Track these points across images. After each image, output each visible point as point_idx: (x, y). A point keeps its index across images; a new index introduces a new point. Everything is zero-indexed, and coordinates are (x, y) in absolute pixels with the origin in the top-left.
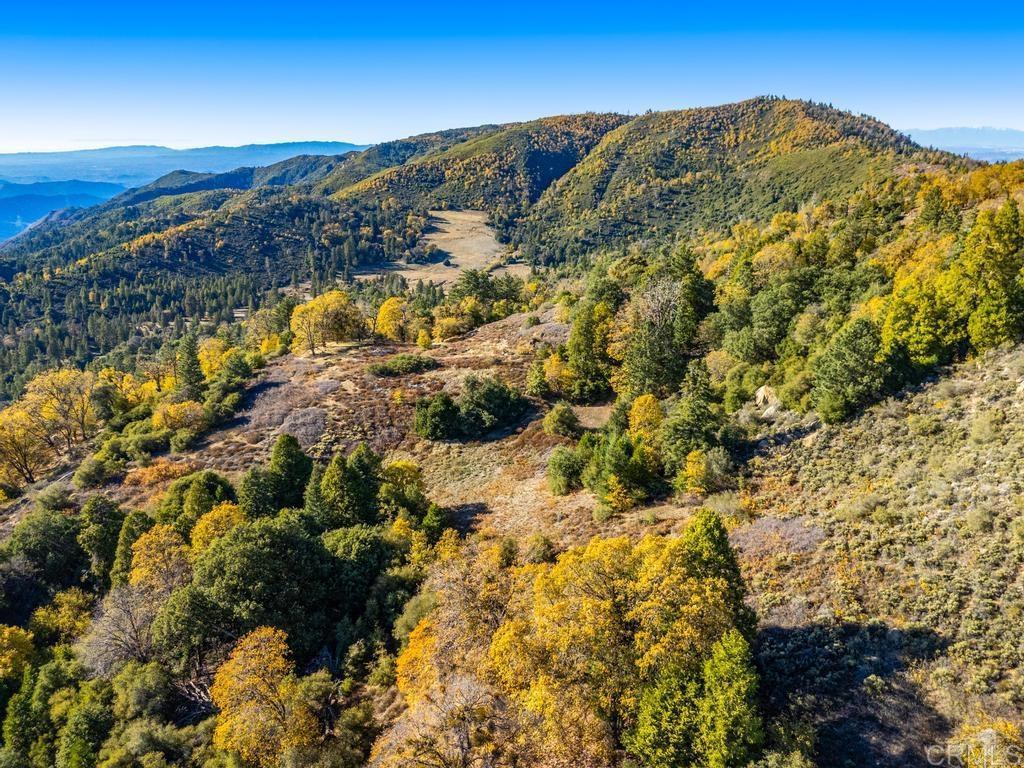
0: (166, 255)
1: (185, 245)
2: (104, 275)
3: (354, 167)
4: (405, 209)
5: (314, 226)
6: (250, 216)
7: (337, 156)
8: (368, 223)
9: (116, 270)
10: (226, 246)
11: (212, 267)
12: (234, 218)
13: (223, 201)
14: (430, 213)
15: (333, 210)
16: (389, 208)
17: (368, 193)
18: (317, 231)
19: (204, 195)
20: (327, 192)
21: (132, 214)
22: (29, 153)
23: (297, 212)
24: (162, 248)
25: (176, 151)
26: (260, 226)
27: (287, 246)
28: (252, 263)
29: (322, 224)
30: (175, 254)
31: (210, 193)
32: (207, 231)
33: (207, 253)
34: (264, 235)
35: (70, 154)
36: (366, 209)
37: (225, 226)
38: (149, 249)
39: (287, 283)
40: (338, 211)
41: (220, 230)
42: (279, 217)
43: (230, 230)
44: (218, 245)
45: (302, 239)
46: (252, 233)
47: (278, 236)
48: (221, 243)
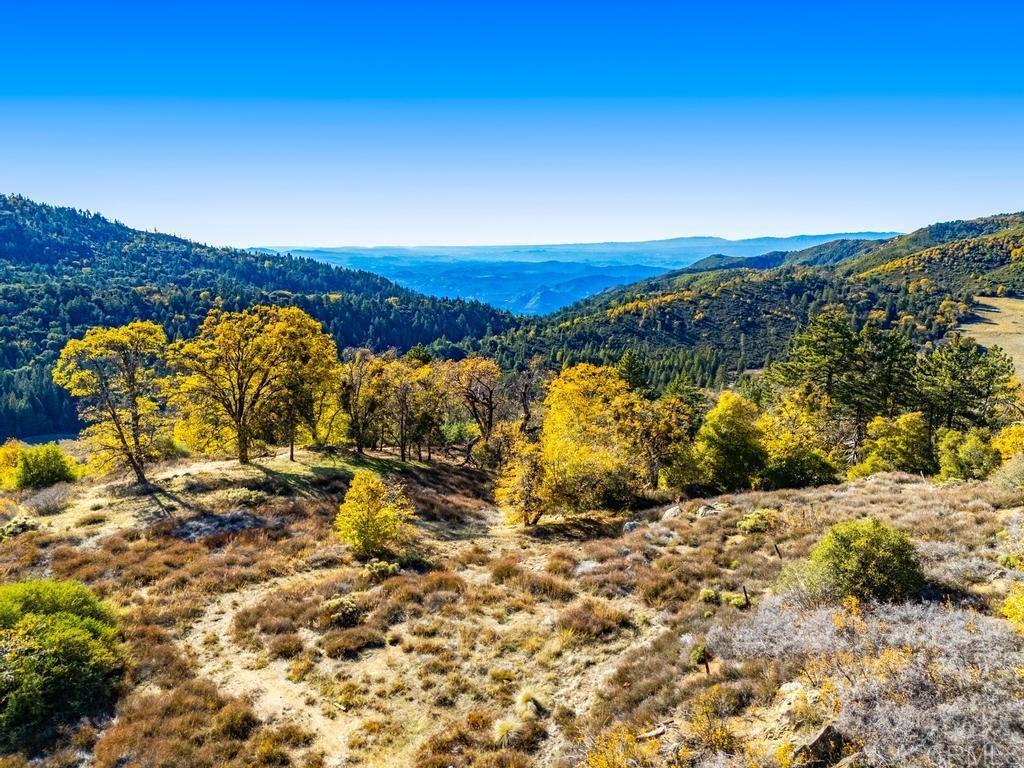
0: (641, 323)
1: (663, 314)
2: (579, 337)
4: (940, 292)
5: (812, 305)
6: (742, 290)
8: (883, 307)
9: (591, 334)
10: (705, 319)
11: (682, 340)
14: (976, 299)
15: (841, 290)
16: (919, 290)
17: (895, 273)
18: (815, 311)
20: (849, 273)
23: (797, 289)
24: (640, 315)
26: (748, 301)
27: (773, 325)
28: (726, 338)
29: (823, 303)
30: (650, 323)
32: (691, 302)
33: (682, 325)
34: (751, 310)
36: (887, 290)
37: (713, 298)
38: (627, 316)
39: (761, 366)
40: (848, 290)
41: (703, 302)
42: (774, 293)
43: (715, 303)
44: (697, 317)
45: (793, 318)
46: (738, 308)
47: (767, 313)
48: (701, 315)
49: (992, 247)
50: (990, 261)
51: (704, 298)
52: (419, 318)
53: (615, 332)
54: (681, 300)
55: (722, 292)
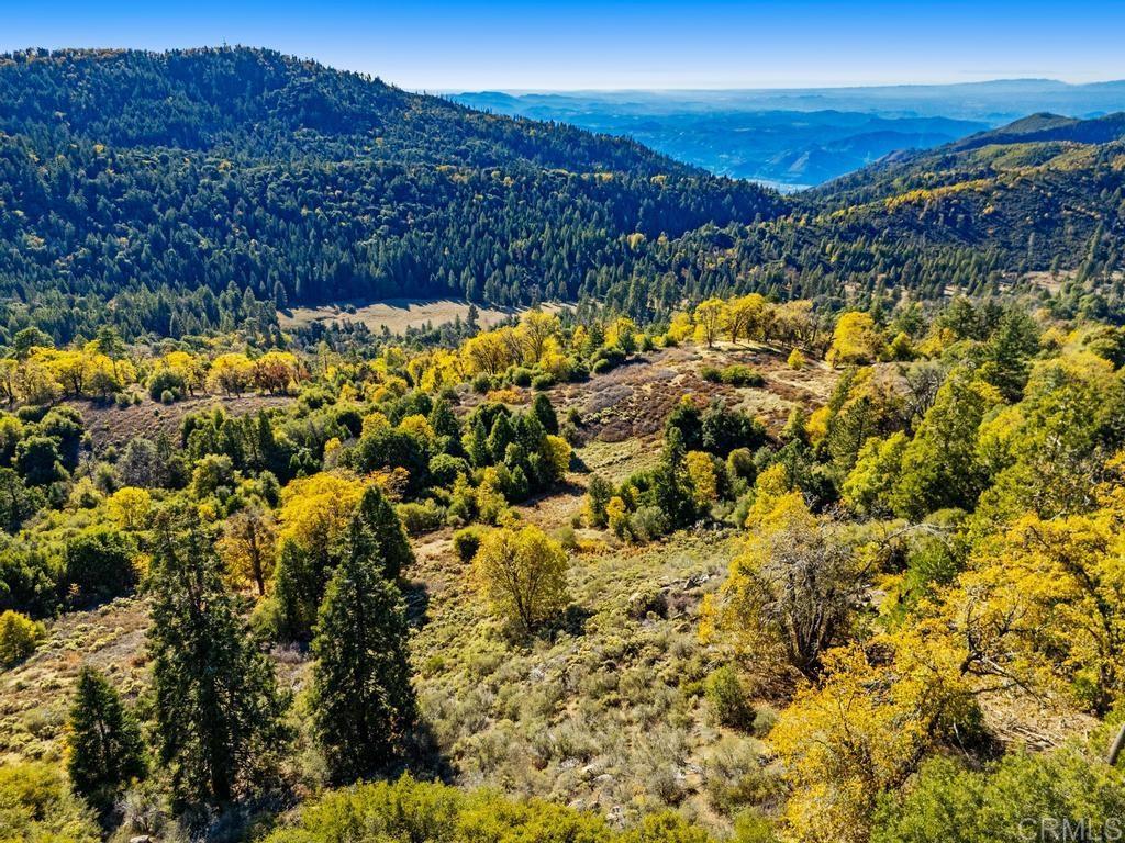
0: (921, 215)
1: (948, 206)
2: (852, 228)
9: (866, 225)
10: (995, 213)
11: (964, 236)
13: (1052, 156)
24: (922, 207)
26: (1050, 194)
27: (1073, 223)
28: (1015, 237)
30: (932, 215)
31: (1042, 145)
32: (982, 193)
33: (967, 219)
34: (1052, 205)
37: (1008, 190)
41: (997, 194)
42: (1084, 185)
43: (1010, 195)
44: (986, 211)
45: (1098, 216)
46: (1035, 202)
47: (1068, 209)
48: (991, 209)
51: (998, 188)
52: (686, 200)
53: (892, 225)
54: (971, 190)
55: (1021, 182)
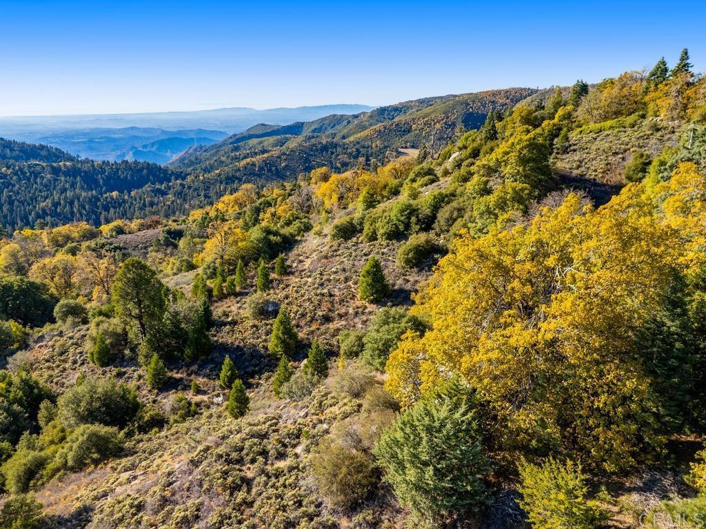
0: (257, 169)
1: (266, 164)
3: (362, 122)
4: (386, 147)
5: (333, 156)
6: (300, 150)
7: (353, 115)
8: (363, 155)
9: (233, 176)
10: (286, 165)
11: (278, 176)
12: (291, 151)
13: (285, 142)
14: (400, 150)
15: (344, 147)
16: (377, 146)
17: (365, 139)
18: (335, 159)
19: (276, 138)
20: (344, 137)
21: (236, 149)
22: (174, 112)
23: (325, 148)
25: (257, 111)
26: (304, 156)
29: (338, 155)
30: (261, 169)
31: (279, 137)
32: (277, 157)
33: (277, 169)
34: (307, 160)
35: (197, 113)
36: (363, 147)
37: (287, 155)
38: (249, 166)
40: (347, 148)
41: (284, 157)
44: (283, 165)
45: (326, 163)
47: (313, 161)
49: (404, 124)
50: (404, 131)
54: (272, 156)
